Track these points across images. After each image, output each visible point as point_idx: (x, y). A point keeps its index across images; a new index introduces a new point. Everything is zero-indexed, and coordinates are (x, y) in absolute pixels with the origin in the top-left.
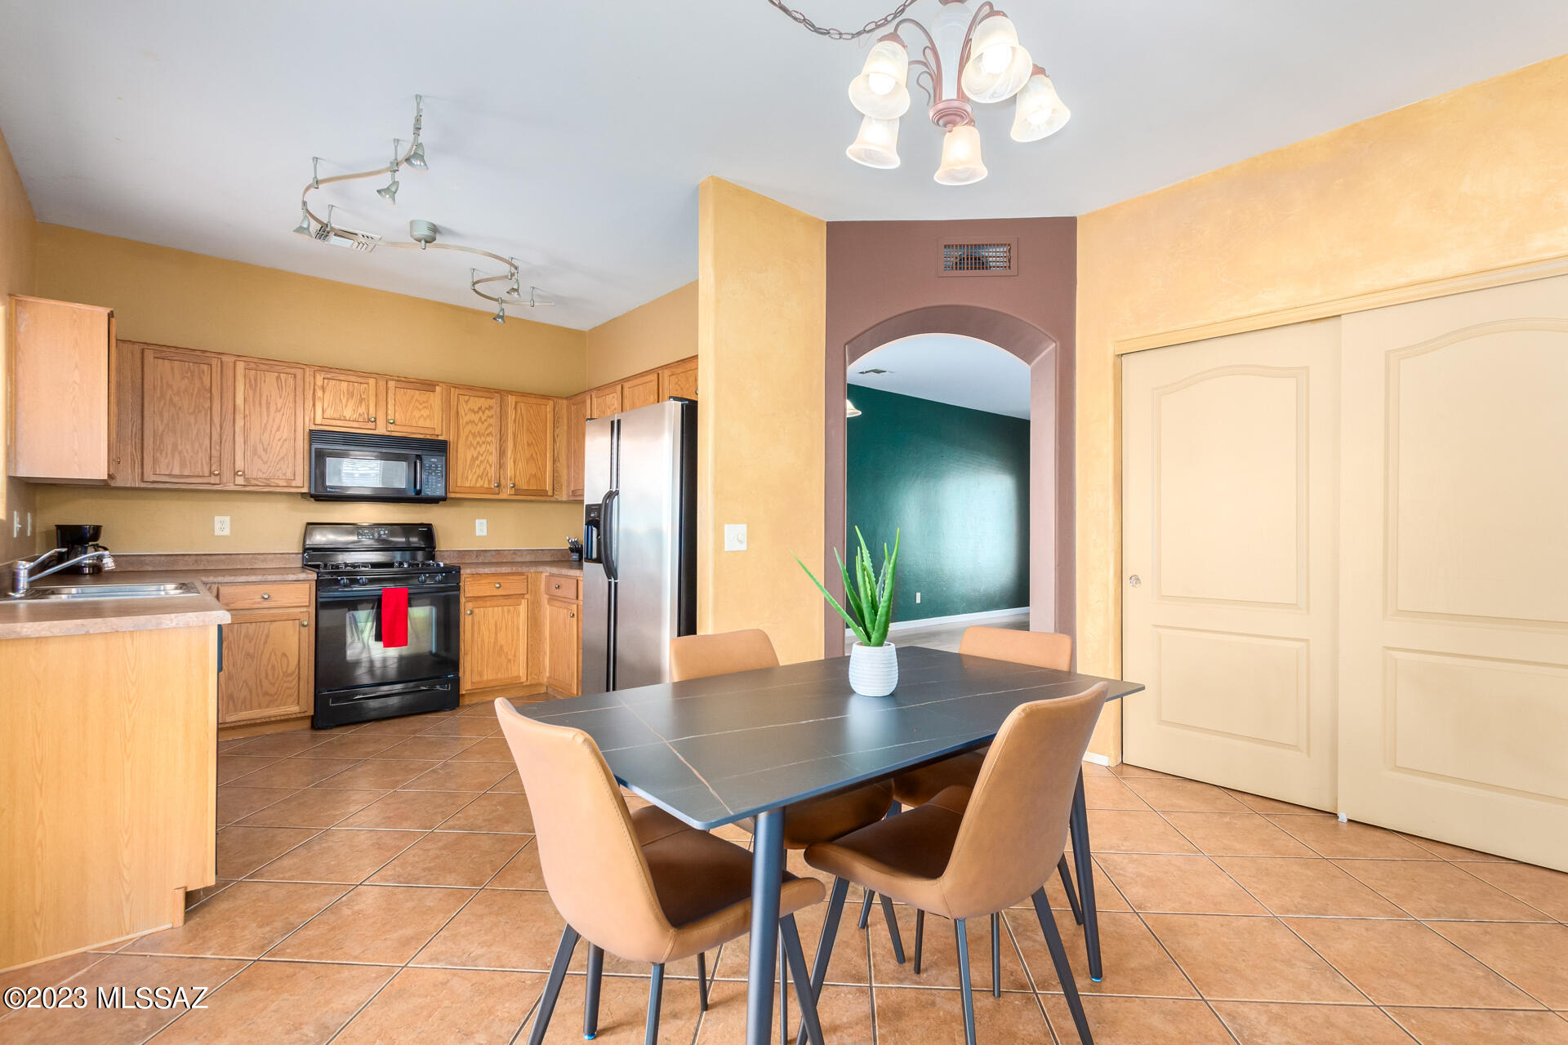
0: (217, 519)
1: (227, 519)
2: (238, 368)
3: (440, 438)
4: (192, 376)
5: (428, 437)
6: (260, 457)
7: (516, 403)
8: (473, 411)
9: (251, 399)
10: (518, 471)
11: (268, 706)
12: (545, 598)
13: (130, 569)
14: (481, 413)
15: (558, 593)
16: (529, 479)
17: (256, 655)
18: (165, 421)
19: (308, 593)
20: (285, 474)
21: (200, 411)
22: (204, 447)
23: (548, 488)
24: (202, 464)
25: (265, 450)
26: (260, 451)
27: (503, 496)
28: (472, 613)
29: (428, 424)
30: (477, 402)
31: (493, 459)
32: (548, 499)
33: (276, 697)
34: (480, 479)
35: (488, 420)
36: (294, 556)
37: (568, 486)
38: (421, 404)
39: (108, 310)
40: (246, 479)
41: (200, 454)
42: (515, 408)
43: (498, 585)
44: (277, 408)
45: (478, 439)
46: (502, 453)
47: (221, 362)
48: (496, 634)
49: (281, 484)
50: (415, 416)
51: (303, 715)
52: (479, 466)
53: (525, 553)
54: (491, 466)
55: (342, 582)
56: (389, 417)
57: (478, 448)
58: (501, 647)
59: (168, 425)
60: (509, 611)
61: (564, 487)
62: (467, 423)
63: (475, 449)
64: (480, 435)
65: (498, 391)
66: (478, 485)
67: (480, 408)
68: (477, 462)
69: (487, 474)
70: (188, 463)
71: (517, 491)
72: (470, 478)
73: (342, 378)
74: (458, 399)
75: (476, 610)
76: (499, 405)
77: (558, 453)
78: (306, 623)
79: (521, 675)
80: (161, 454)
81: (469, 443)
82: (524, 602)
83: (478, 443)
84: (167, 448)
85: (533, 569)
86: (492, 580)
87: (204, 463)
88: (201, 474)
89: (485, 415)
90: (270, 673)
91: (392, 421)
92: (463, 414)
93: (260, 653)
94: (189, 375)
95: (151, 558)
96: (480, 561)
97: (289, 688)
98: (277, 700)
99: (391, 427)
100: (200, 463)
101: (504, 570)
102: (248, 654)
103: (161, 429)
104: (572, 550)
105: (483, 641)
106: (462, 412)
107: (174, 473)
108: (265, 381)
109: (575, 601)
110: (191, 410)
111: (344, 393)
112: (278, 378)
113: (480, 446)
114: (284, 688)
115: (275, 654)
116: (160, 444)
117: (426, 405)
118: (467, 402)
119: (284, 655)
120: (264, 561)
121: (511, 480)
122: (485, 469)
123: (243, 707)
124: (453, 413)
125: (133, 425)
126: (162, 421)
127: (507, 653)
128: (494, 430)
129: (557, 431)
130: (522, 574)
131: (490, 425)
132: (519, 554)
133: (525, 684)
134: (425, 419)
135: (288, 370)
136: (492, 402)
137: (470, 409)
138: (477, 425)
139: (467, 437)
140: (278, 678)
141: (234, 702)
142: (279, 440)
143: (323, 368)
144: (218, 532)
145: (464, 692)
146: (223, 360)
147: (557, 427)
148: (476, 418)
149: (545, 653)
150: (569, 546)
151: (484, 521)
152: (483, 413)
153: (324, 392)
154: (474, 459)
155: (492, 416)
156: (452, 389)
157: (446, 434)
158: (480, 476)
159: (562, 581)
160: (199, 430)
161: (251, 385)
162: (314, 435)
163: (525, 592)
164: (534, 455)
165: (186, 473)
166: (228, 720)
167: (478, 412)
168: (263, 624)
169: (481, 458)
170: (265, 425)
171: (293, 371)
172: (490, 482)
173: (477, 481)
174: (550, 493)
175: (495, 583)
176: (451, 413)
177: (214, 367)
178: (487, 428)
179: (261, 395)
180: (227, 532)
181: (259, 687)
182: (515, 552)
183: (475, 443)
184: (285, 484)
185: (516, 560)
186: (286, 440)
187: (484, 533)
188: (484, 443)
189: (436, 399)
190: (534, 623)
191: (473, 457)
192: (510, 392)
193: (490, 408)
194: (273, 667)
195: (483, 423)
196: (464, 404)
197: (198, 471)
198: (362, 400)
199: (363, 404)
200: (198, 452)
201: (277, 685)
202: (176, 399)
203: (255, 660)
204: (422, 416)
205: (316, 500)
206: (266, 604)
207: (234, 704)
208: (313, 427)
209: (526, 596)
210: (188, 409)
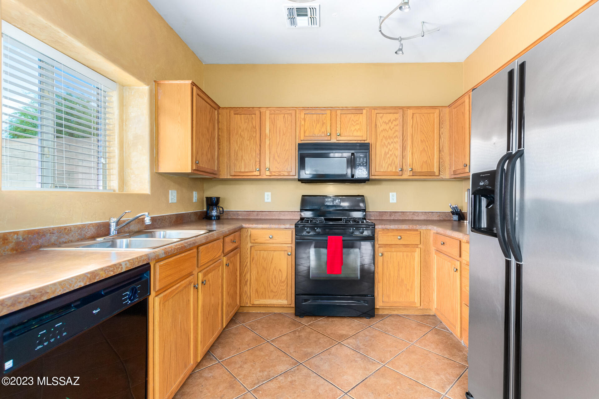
0: (266, 194)
1: (270, 193)
2: (266, 114)
3: (366, 142)
4: (248, 121)
5: (359, 142)
6: (276, 160)
7: (413, 114)
8: (385, 123)
9: (272, 130)
10: (415, 160)
11: (273, 298)
12: (433, 249)
13: (234, 217)
14: (390, 123)
15: (443, 248)
16: (422, 164)
17: (267, 269)
18: (238, 145)
19: (291, 236)
20: (287, 169)
21: (251, 139)
22: (253, 156)
23: (436, 170)
24: (253, 166)
25: (278, 156)
26: (276, 157)
27: (405, 177)
28: (382, 255)
29: (359, 134)
30: (388, 117)
31: (399, 153)
32: (435, 177)
33: (276, 293)
34: (390, 166)
35: (395, 127)
36: (296, 213)
37: (450, 168)
38: (355, 122)
39: (190, 82)
40: (270, 172)
41: (252, 161)
42: (413, 118)
43: (399, 237)
44: (283, 133)
45: (389, 140)
46: (404, 148)
47: (260, 112)
48: (399, 270)
49: (285, 175)
50: (351, 130)
51: (289, 306)
52: (389, 158)
53: (420, 214)
54: (397, 157)
55: (307, 230)
56: (337, 132)
57: (389, 146)
58: (402, 280)
59: (239, 147)
60: (407, 256)
61: (447, 170)
62: (382, 131)
63: (387, 147)
64: (390, 137)
65: (402, 108)
66: (389, 170)
67: (390, 121)
68: (388, 156)
69: (394, 163)
70: (247, 165)
71: (414, 173)
72: (384, 166)
73: (313, 113)
74: (376, 116)
75: (385, 254)
76: (402, 117)
77: (443, 146)
78: (289, 253)
79: (416, 301)
80: (237, 161)
81: (383, 143)
82: (418, 250)
83: (389, 143)
84: (239, 159)
85: (424, 227)
86: (396, 233)
87: (253, 165)
88: (252, 171)
89: (393, 124)
90: (274, 280)
91: (338, 134)
92: (380, 126)
93: (269, 268)
94: (247, 121)
95: (241, 212)
96: (392, 218)
97: (283, 290)
98: (277, 295)
99: (339, 138)
100: (252, 164)
101: (404, 227)
102: (264, 268)
103: (237, 149)
104: (453, 213)
105: (390, 274)
106: (378, 124)
107: (242, 171)
108: (278, 120)
109: (459, 259)
110: (248, 139)
111: (314, 121)
112: (284, 117)
113: (390, 145)
114: (280, 289)
115: (276, 269)
116: (236, 156)
117: (357, 122)
118: (381, 118)
119: (280, 270)
120: (284, 215)
121: (410, 166)
122: (393, 159)
123: (262, 297)
124: (373, 125)
125: (227, 149)
126: (237, 145)
127: (406, 285)
128: (399, 134)
129: (442, 130)
130: (417, 230)
131: (396, 131)
132: (417, 214)
133: (419, 308)
134: (357, 131)
135: (288, 112)
136: (396, 116)
137: (383, 122)
138: (388, 132)
139: (382, 140)
140: (277, 283)
141: (258, 293)
142: (285, 150)
143: (304, 108)
144: (266, 200)
145: (378, 307)
146: (261, 111)
147: (442, 128)
148: (387, 127)
149: (434, 290)
150: (451, 210)
151: (395, 194)
152: (392, 123)
153: (305, 121)
154: (386, 154)
155: (397, 124)
156: (373, 110)
157: (370, 139)
158: (390, 165)
159: (446, 240)
160: (251, 148)
161: (272, 123)
162: (301, 146)
163: (419, 243)
164: (426, 149)
165: (246, 171)
166: (255, 303)
167: (388, 123)
168: (270, 251)
169: (390, 153)
170: (279, 143)
171: (290, 112)
172: (396, 168)
173: (388, 168)
174: (437, 174)
175: (398, 236)
176: (372, 125)
177: (257, 114)
178: (394, 133)
179: (276, 128)
180: (270, 200)
181: (269, 287)
182: (414, 213)
183: (386, 143)
184: (287, 174)
185: (414, 219)
186: (287, 150)
187: (395, 201)
188: (392, 142)
189: (363, 118)
190: (425, 266)
191: (385, 152)
192: (409, 108)
193: (396, 120)
194: (275, 277)
195: (391, 130)
196: (380, 119)
197: (251, 169)
198: (323, 124)
199: (324, 126)
200: (251, 160)
201: (277, 287)
202: (242, 133)
203: (267, 272)
204: (356, 129)
205: (302, 182)
206: (271, 241)
207: (258, 295)
208: (300, 142)
209: (419, 246)
210: (247, 138)
